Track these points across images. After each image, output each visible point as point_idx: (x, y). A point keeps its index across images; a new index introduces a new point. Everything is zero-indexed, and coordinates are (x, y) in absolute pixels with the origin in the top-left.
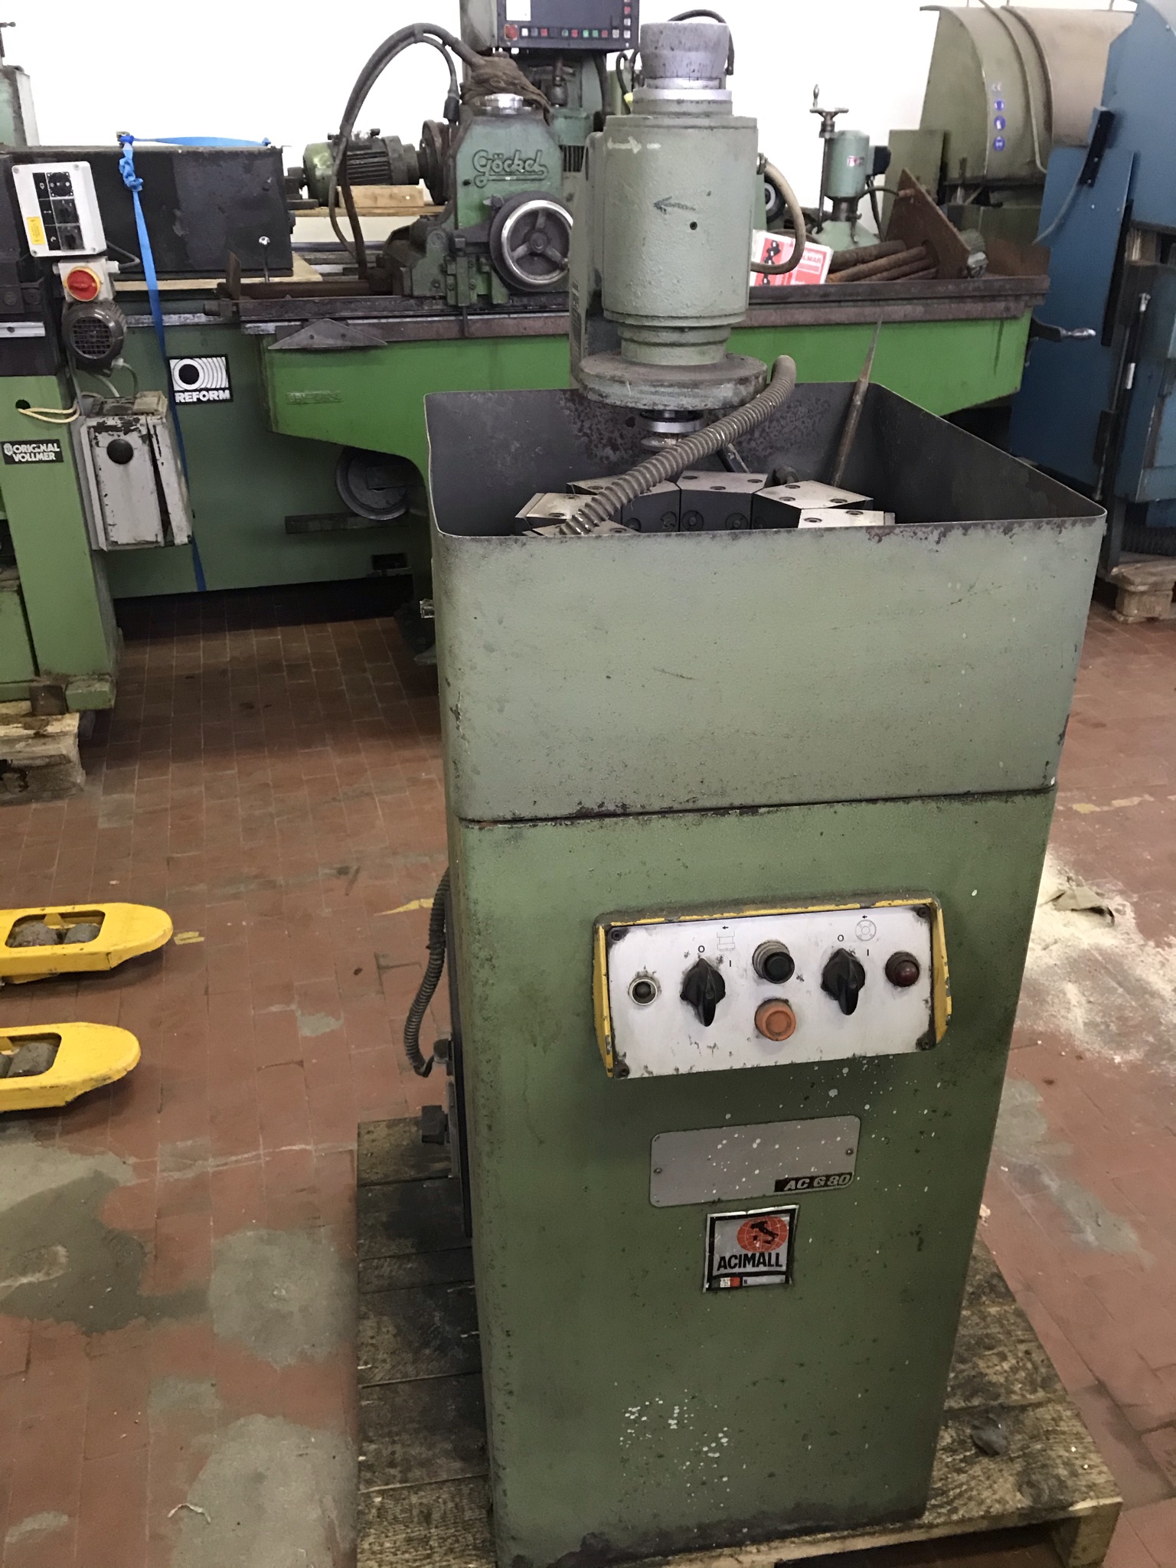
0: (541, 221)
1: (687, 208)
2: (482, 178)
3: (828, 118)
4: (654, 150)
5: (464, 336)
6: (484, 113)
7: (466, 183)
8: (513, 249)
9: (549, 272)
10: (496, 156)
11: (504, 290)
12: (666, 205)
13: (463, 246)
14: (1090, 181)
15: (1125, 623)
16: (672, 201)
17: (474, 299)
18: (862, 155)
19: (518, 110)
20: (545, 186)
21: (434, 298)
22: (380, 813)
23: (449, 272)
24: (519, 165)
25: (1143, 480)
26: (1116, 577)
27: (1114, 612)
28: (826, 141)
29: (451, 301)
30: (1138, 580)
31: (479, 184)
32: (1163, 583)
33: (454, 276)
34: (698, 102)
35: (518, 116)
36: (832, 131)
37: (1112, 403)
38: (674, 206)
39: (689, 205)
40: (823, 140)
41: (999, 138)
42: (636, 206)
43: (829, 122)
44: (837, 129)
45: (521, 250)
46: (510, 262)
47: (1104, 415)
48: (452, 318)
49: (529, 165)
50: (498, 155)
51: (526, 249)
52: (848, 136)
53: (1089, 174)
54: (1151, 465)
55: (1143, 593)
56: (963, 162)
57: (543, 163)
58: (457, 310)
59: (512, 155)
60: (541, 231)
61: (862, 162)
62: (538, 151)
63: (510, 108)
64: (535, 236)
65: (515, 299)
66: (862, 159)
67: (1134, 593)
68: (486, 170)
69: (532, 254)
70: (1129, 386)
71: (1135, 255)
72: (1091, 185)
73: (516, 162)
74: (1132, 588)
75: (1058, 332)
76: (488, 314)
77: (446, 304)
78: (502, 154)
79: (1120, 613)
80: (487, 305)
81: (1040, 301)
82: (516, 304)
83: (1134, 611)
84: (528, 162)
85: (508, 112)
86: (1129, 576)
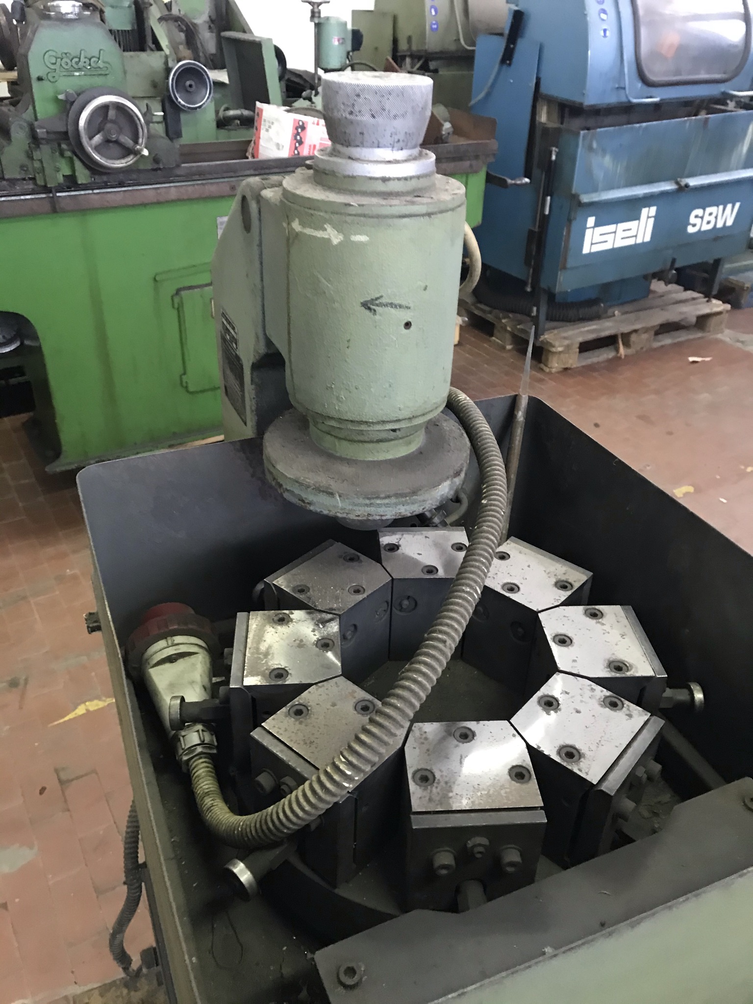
0: (112, 113)
1: (401, 306)
2: (54, 74)
3: (316, 6)
4: (361, 244)
5: (55, 209)
6: (48, 17)
7: (40, 79)
8: (91, 138)
9: (123, 157)
10: (64, 55)
11: (87, 172)
12: (377, 305)
13: (45, 136)
14: (508, 62)
15: (550, 373)
16: (383, 300)
17: (61, 179)
18: (343, 36)
19: (78, 14)
20: (110, 81)
21: (24, 179)
22: (37, 617)
23: (35, 158)
24: (85, 62)
25: (560, 279)
26: (542, 342)
27: (542, 366)
28: (315, 24)
29: (40, 182)
30: (557, 344)
31: (52, 80)
32: (572, 344)
33: (41, 161)
34: (406, 179)
35: (79, 19)
36: (319, 17)
37: (535, 224)
38: (386, 305)
39: (404, 303)
40: (313, 24)
41: (434, 22)
42: (336, 305)
43: (316, 10)
44: (322, 15)
45: (98, 139)
46: (90, 150)
47: (531, 233)
48: (44, 196)
49: (94, 62)
50: (66, 54)
51: (102, 138)
52: (332, 21)
53: (508, 57)
54: (564, 268)
55: (560, 352)
56: (409, 39)
57: (106, 60)
58: (46, 189)
59: (79, 54)
60: (112, 121)
61: (342, 41)
62: (100, 50)
63: (72, 13)
64: (109, 126)
65: (96, 177)
66: (343, 39)
67: (555, 353)
68: (57, 67)
69: (107, 141)
70: (547, 212)
71: (543, 118)
72: (510, 65)
73: (82, 59)
74: (554, 350)
75: (505, 181)
76: (75, 191)
77: (36, 184)
78: (70, 54)
79: (546, 366)
80: (71, 183)
81: (491, 159)
82: (96, 181)
83: (555, 365)
84: (92, 60)
85: (70, 16)
86: (551, 341)
